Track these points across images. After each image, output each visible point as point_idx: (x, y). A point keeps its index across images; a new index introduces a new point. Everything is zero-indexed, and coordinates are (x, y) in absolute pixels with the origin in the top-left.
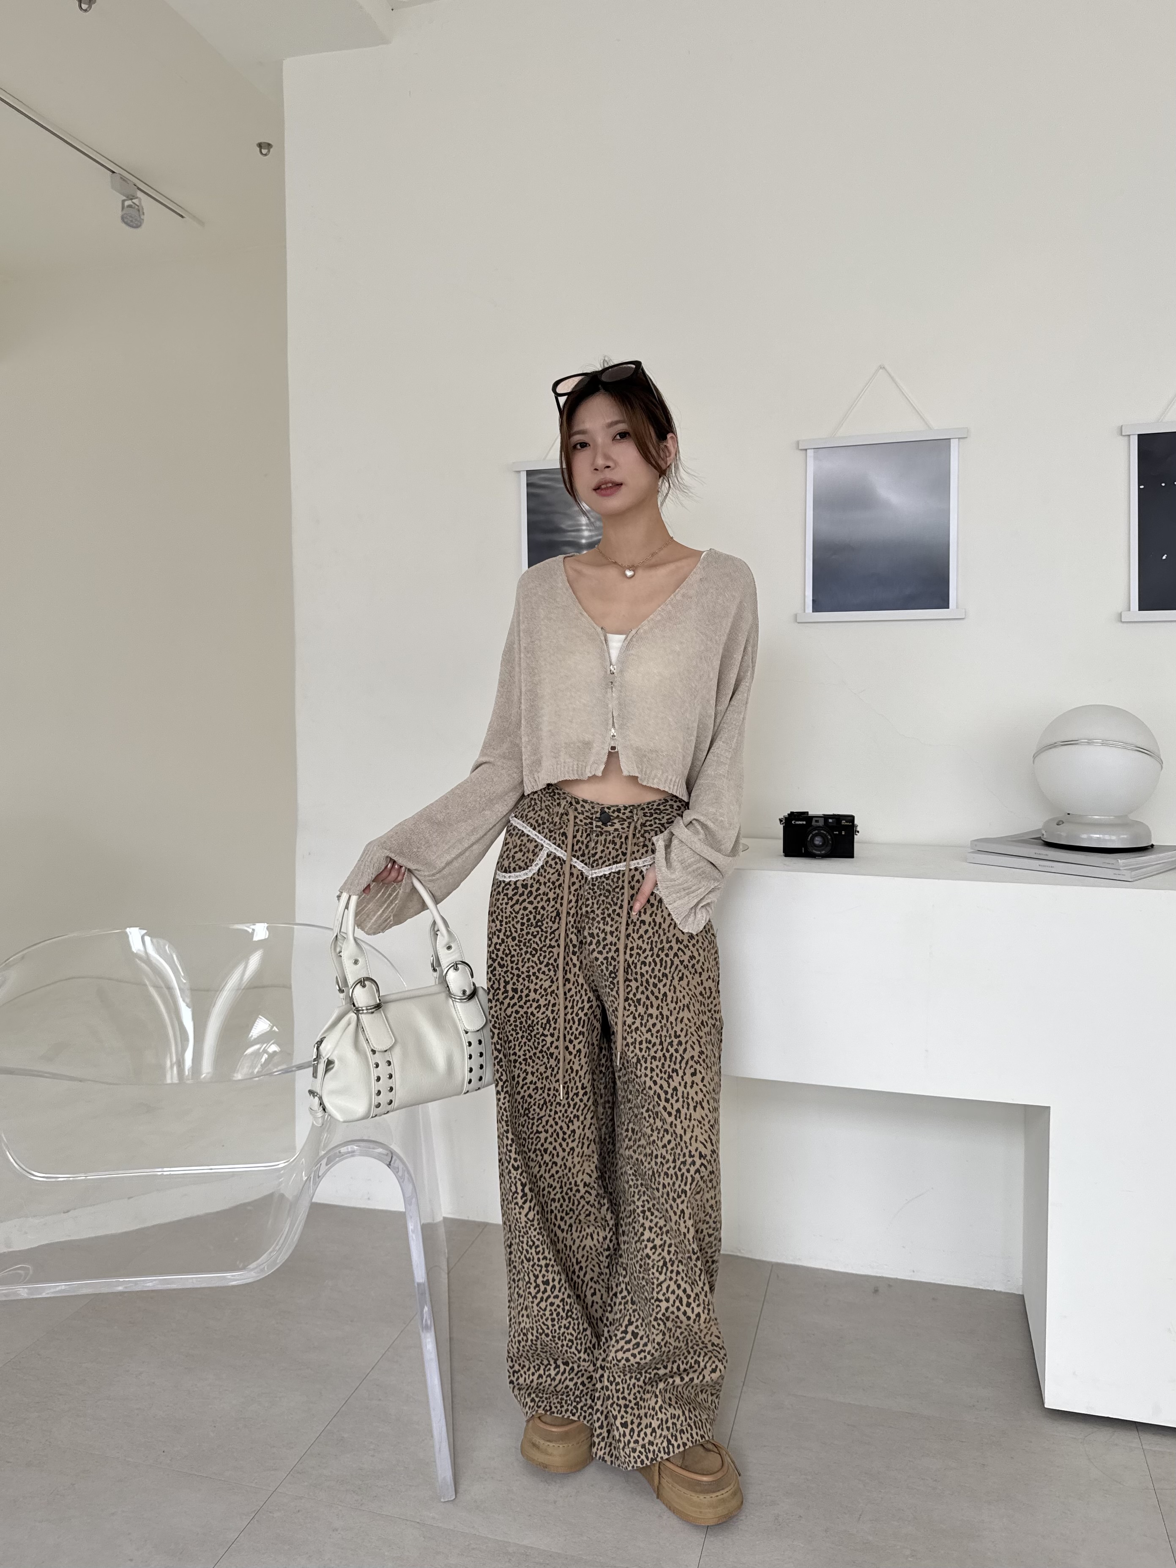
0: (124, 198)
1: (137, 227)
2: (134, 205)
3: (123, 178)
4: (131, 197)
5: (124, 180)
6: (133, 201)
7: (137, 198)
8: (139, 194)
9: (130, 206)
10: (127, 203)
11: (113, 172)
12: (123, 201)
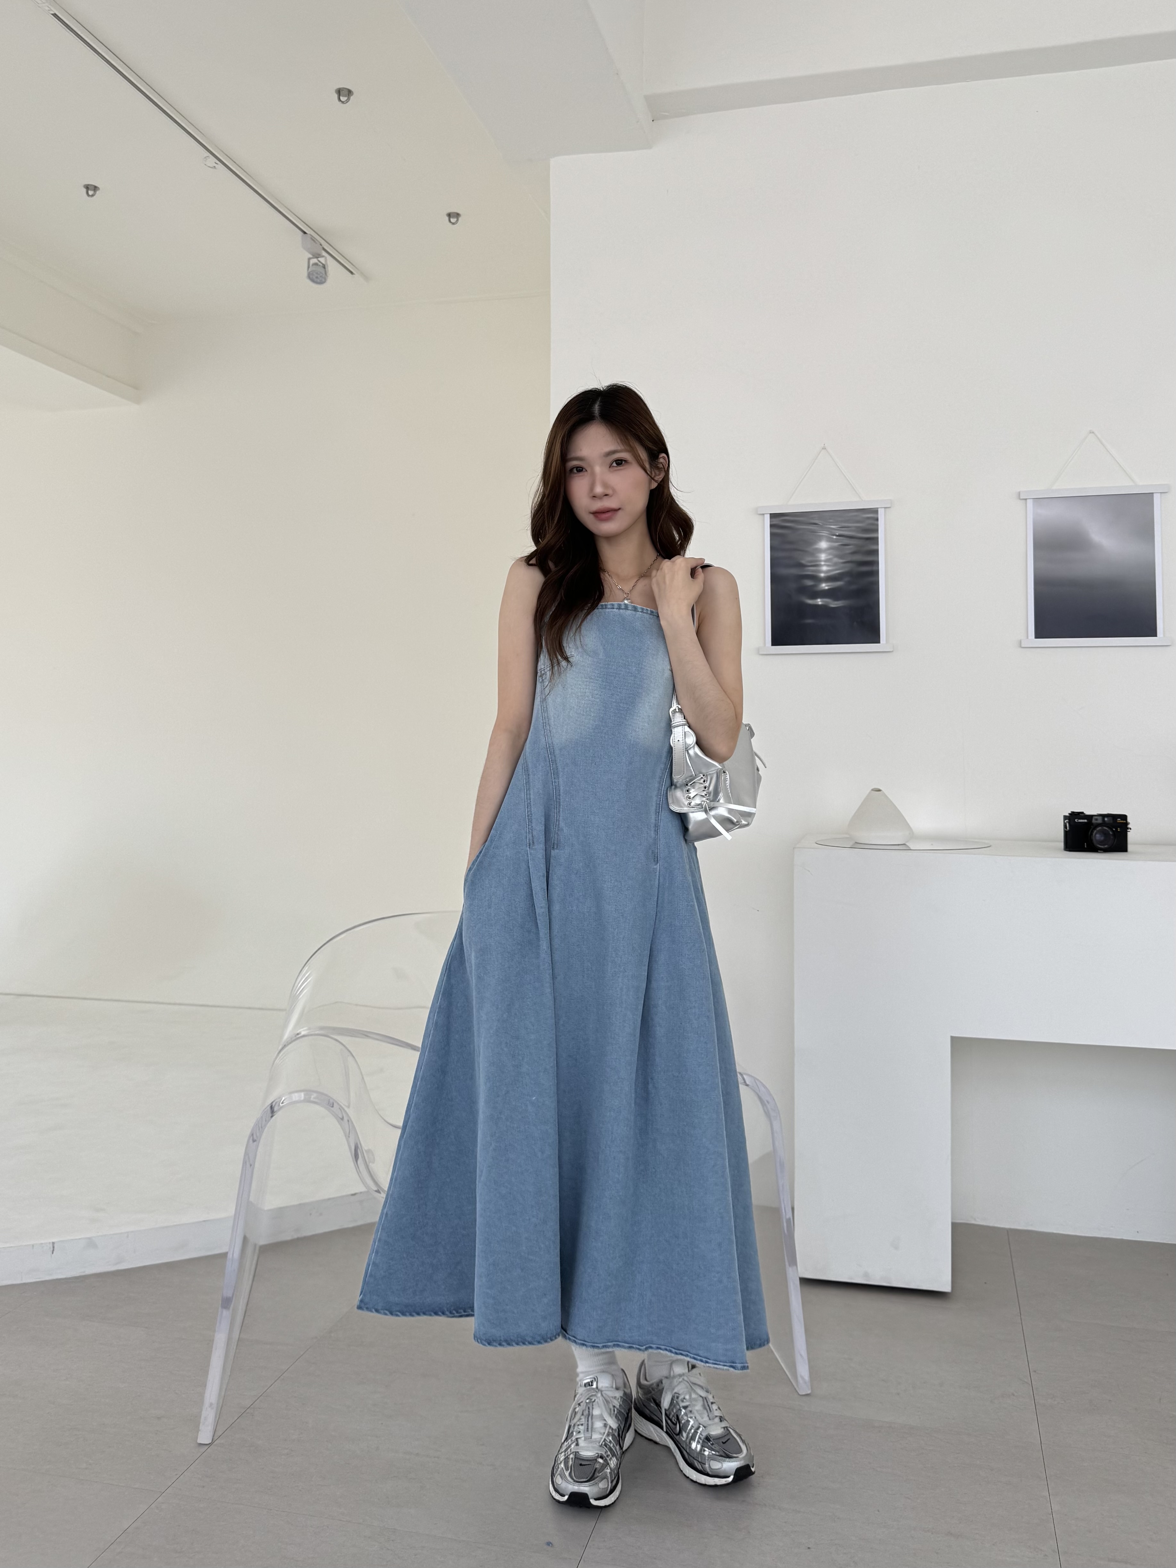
0: (311, 256)
1: (321, 283)
2: (320, 264)
3: (313, 239)
4: (317, 256)
5: (313, 240)
6: (319, 259)
7: (323, 256)
8: (324, 253)
9: (316, 264)
10: (315, 261)
11: (305, 233)
12: (309, 259)
